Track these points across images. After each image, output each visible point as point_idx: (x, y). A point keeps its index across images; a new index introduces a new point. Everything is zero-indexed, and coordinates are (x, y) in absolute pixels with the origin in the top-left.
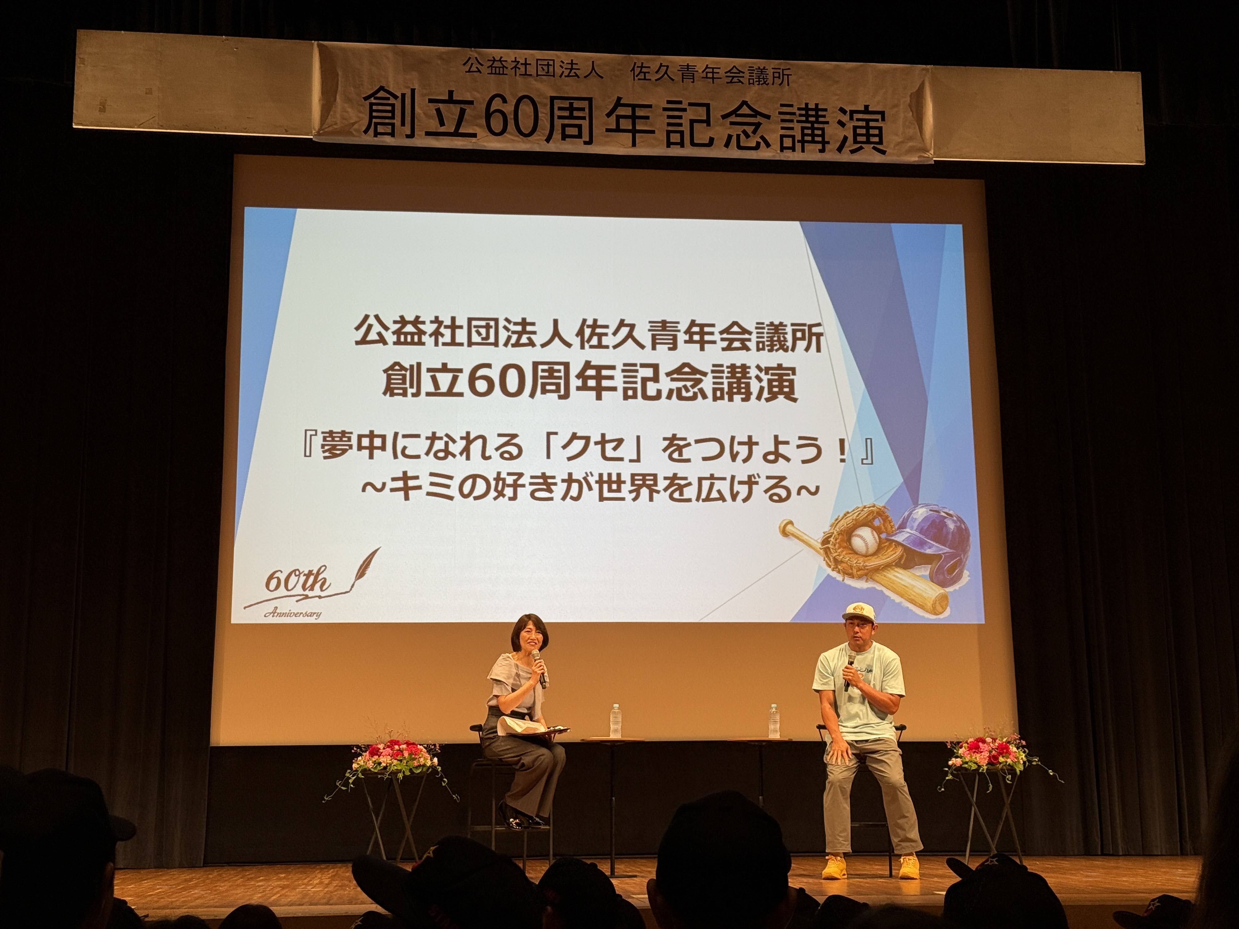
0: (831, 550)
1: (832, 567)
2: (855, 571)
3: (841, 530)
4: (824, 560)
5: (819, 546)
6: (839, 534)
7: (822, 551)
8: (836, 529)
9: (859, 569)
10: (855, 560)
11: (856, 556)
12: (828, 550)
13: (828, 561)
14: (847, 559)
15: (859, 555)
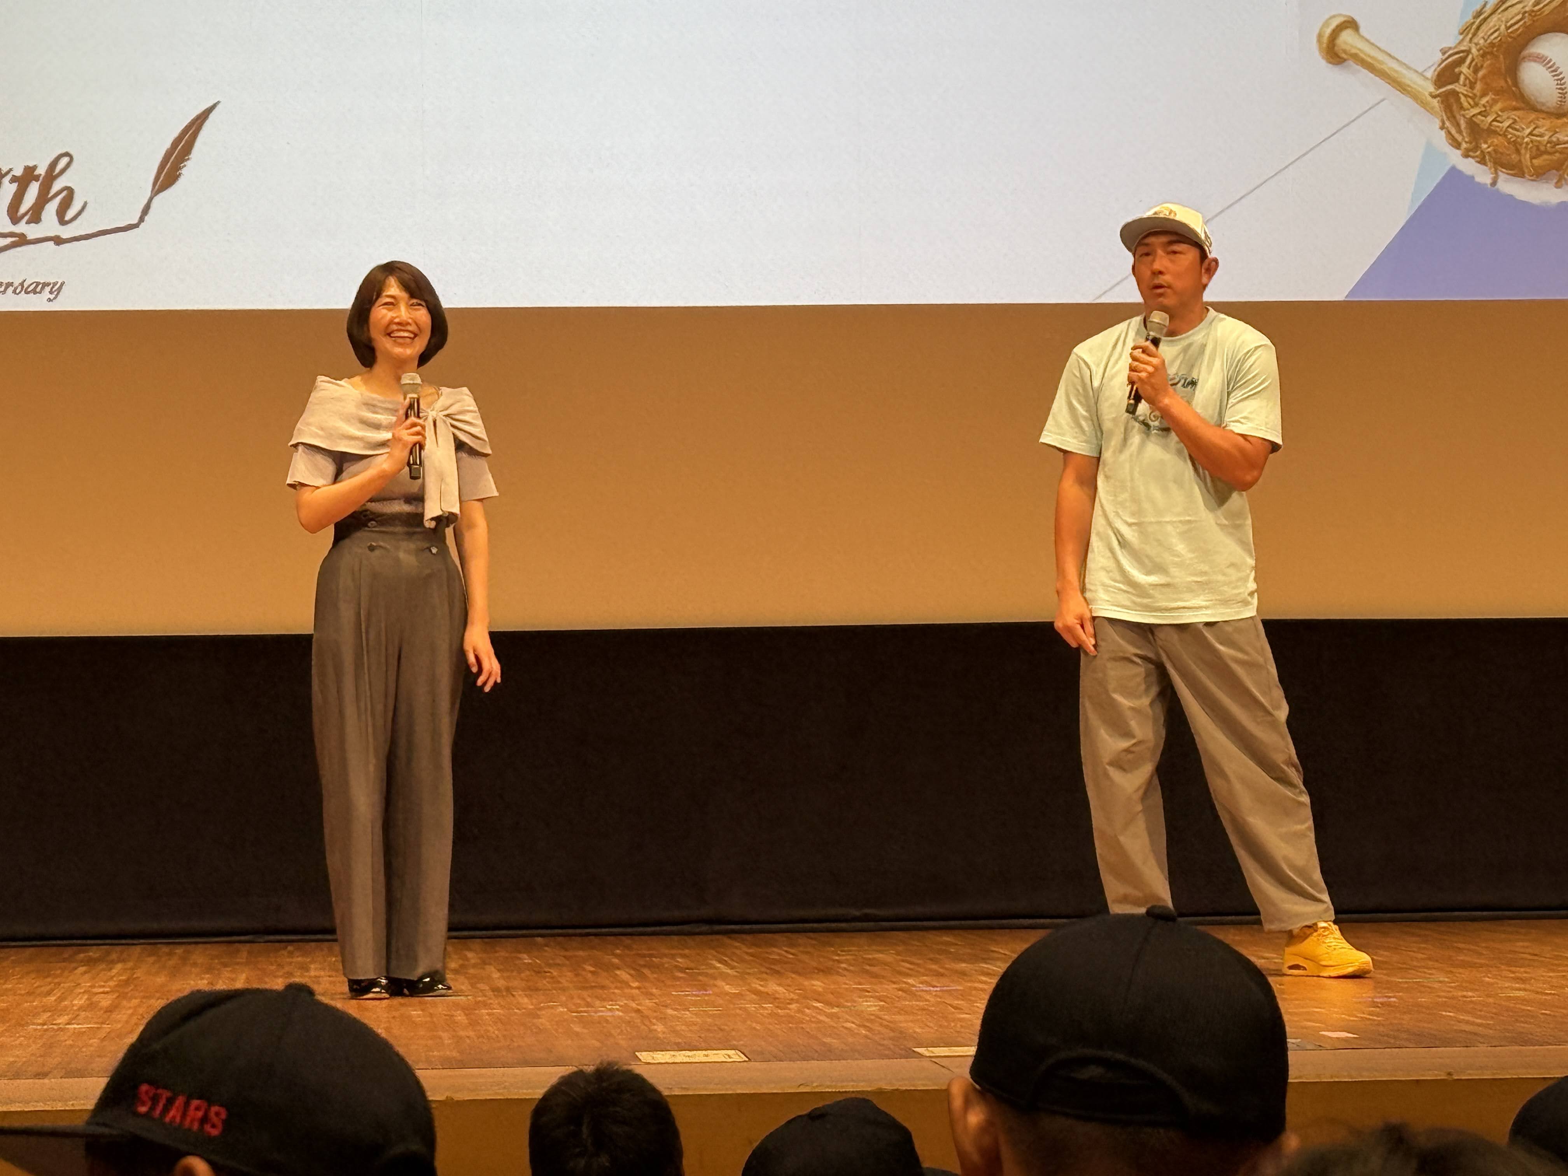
0: (1463, 99)
1: (1464, 145)
2: (1528, 156)
3: (1492, 45)
4: (1442, 128)
5: (1431, 88)
6: (1483, 56)
7: (1435, 102)
8: (1475, 40)
9: (1539, 152)
10: (1528, 128)
11: (1533, 116)
12: (1452, 100)
13: (1453, 131)
14: (1506, 124)
15: (1541, 111)
